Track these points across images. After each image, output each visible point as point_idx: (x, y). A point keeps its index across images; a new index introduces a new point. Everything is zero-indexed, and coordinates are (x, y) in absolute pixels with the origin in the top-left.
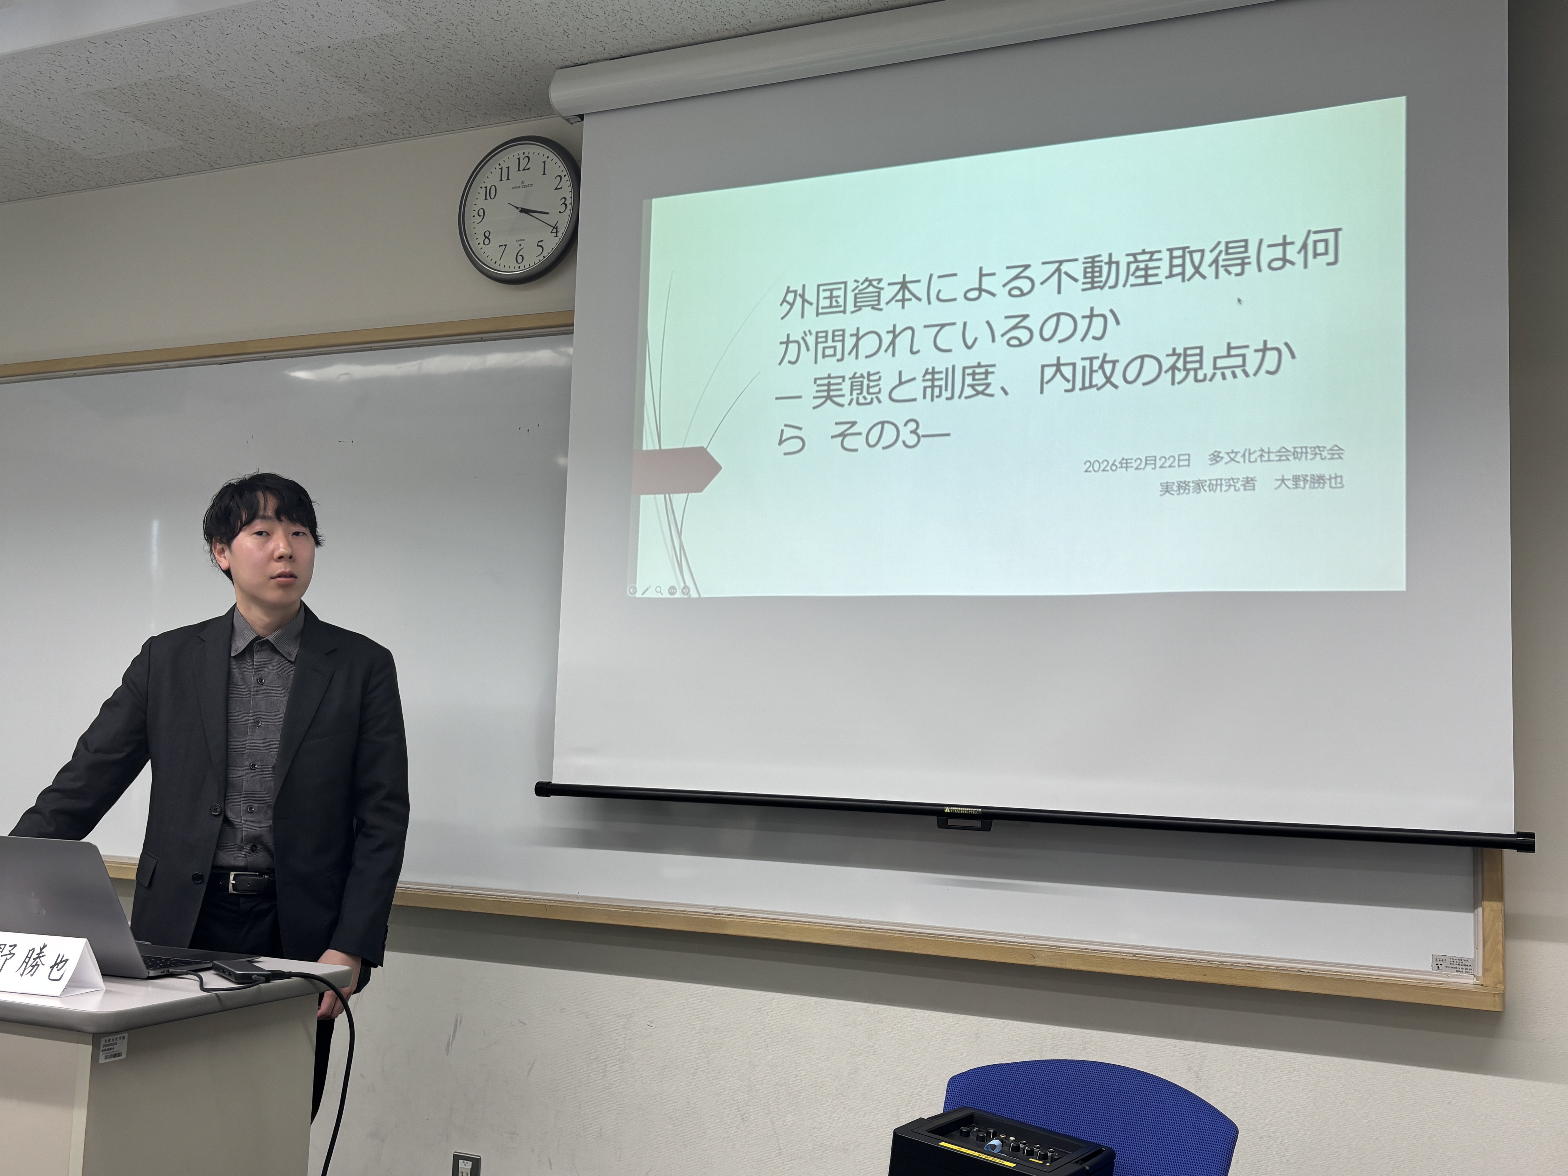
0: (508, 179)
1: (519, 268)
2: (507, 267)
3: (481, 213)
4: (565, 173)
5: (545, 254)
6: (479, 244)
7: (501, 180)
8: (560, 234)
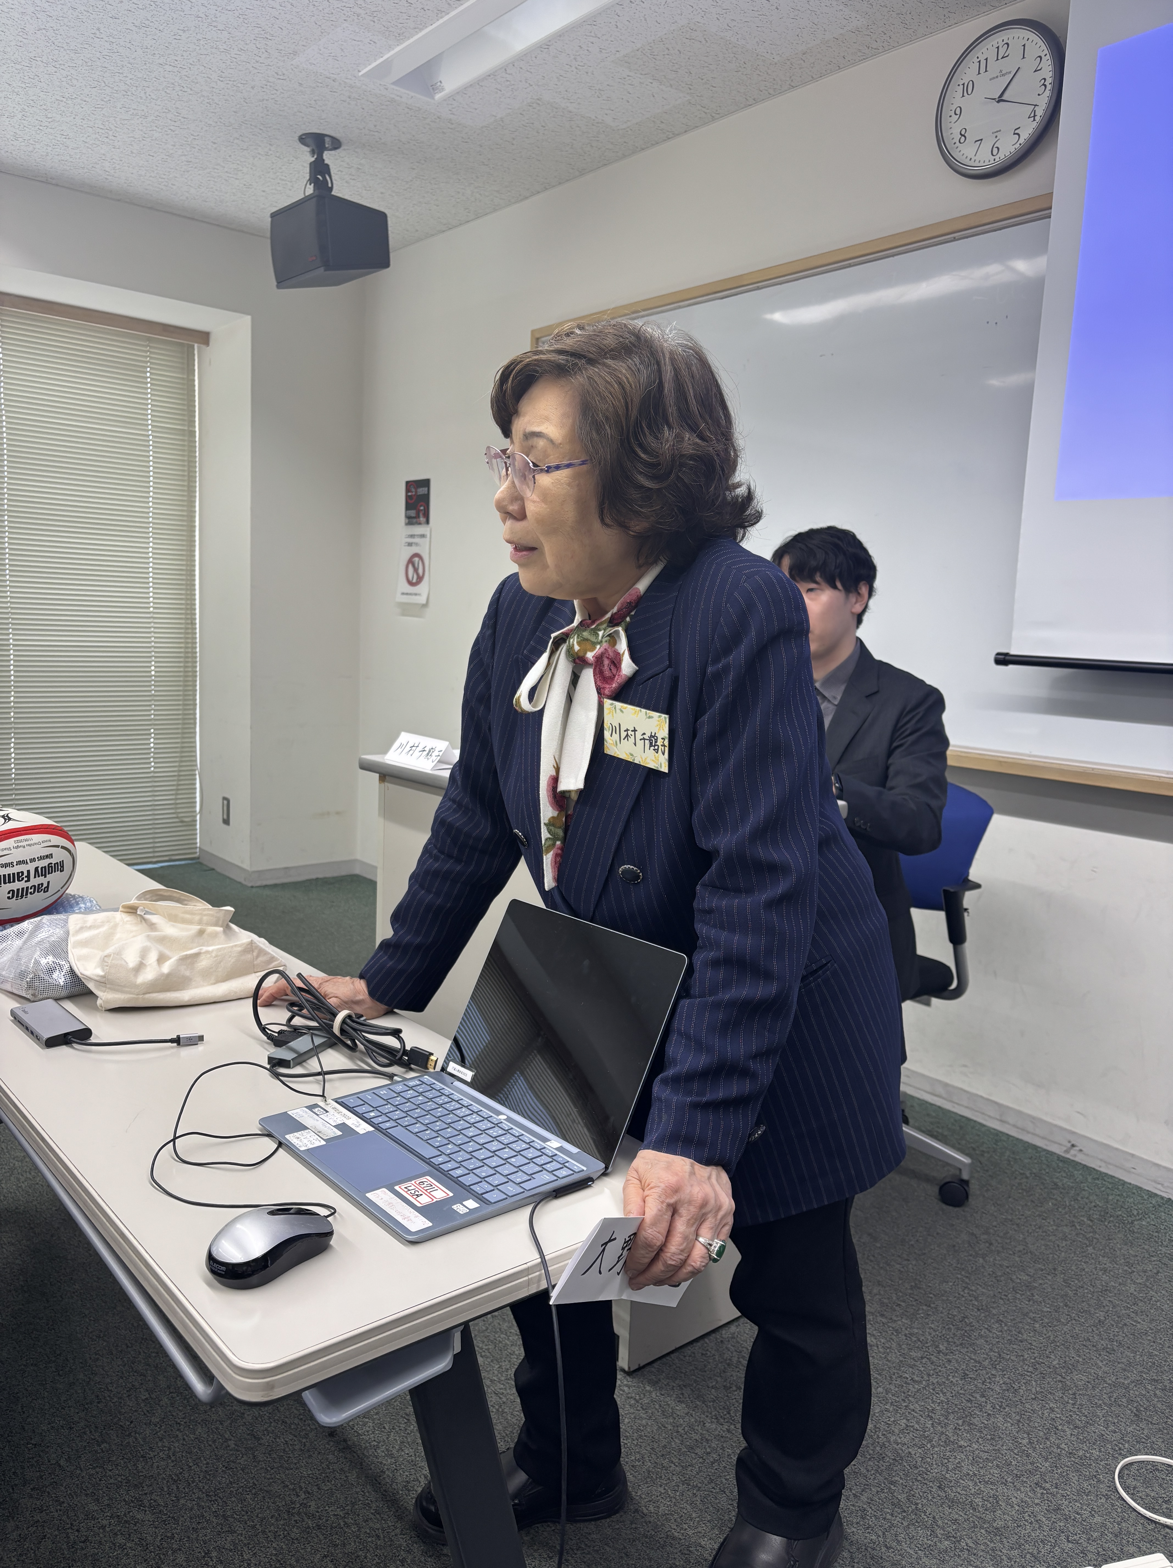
0: (986, 71)
1: (994, 160)
2: (982, 162)
3: (958, 112)
4: (1046, 52)
5: (1022, 141)
6: (955, 143)
7: (979, 73)
8: (1038, 118)
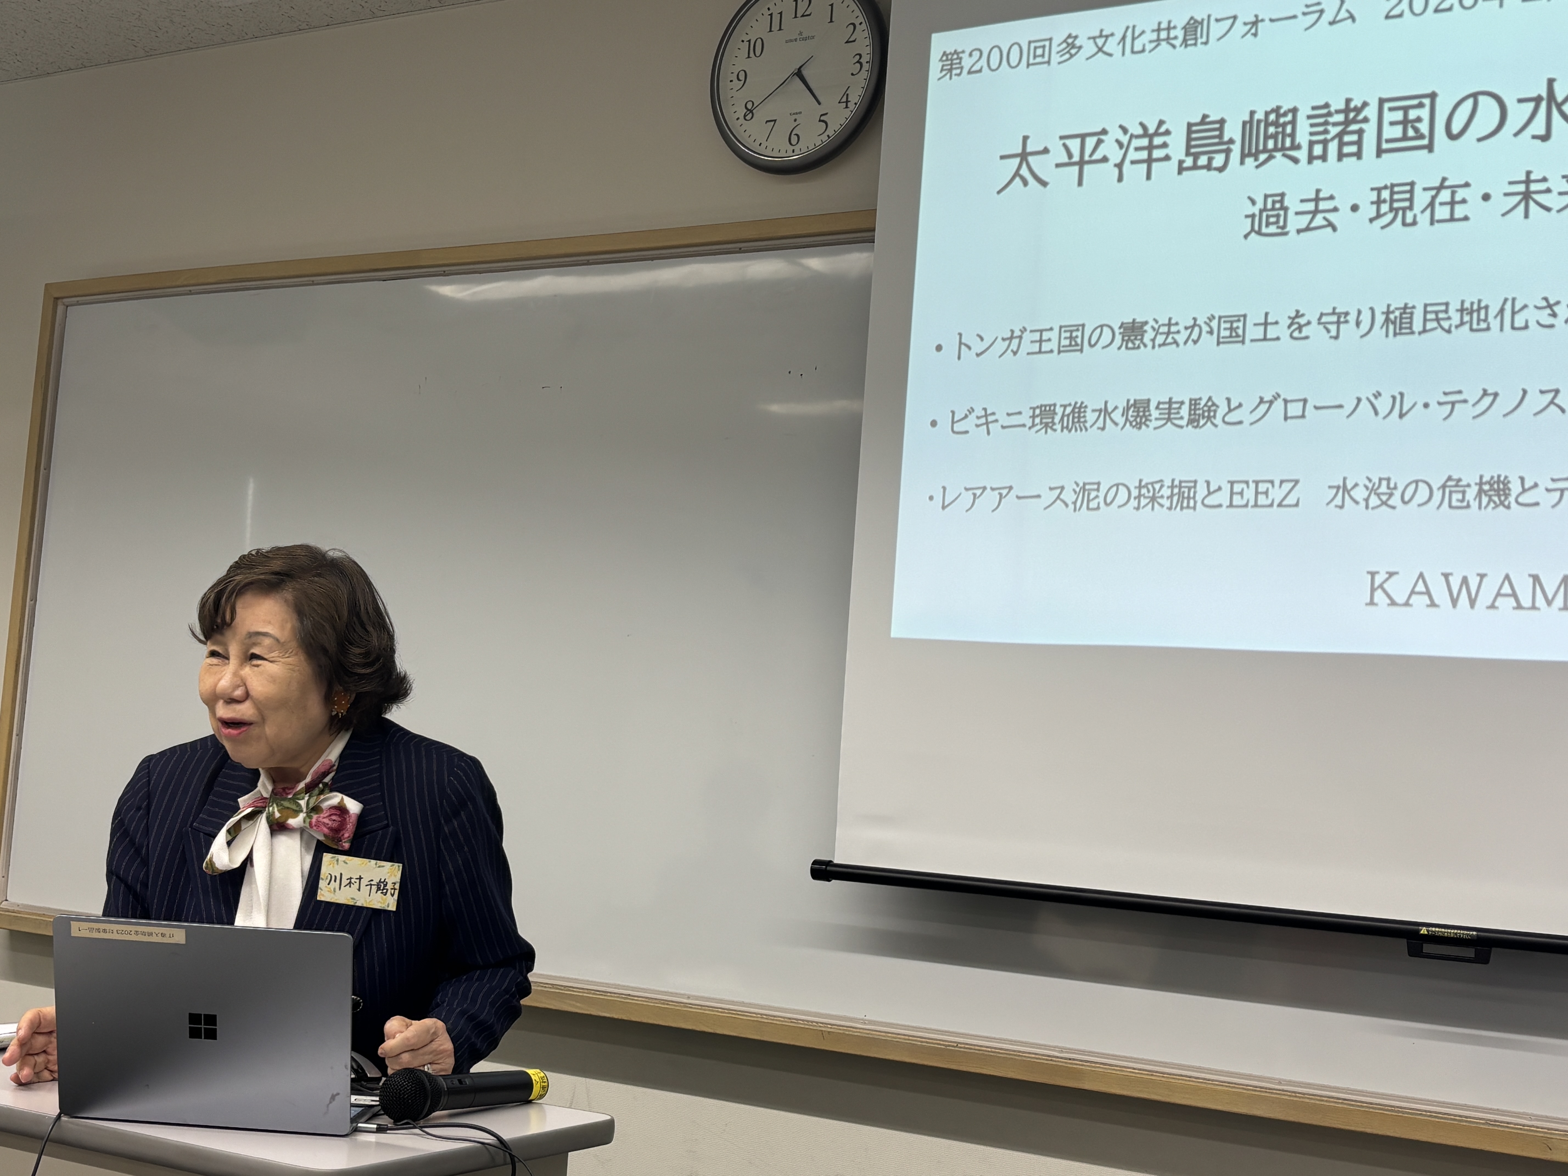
0: (780, 29)
1: (793, 151)
2: (776, 150)
3: (742, 77)
4: (861, 19)
5: (830, 132)
6: (738, 119)
7: (771, 31)
8: (851, 105)
